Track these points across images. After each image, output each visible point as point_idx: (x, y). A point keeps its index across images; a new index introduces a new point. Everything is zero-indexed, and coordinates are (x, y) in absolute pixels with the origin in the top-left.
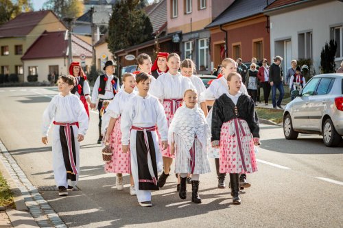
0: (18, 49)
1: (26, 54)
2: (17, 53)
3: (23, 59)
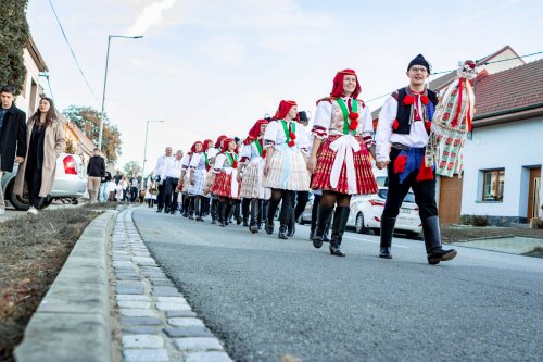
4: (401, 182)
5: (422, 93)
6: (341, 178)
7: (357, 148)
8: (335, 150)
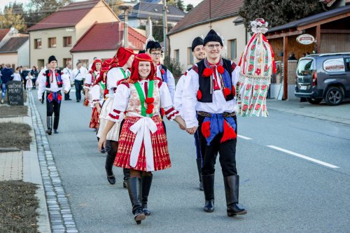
0: (67, 40)
1: (75, 46)
2: (65, 45)
3: (72, 52)
4: (208, 144)
5: (218, 64)
6: (140, 156)
7: (154, 129)
8: (135, 132)
